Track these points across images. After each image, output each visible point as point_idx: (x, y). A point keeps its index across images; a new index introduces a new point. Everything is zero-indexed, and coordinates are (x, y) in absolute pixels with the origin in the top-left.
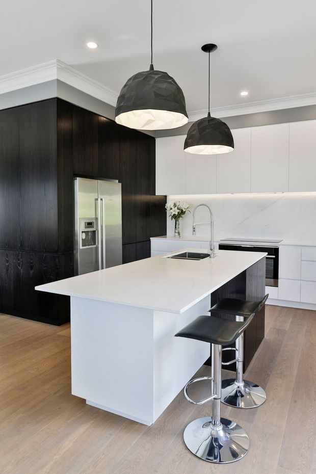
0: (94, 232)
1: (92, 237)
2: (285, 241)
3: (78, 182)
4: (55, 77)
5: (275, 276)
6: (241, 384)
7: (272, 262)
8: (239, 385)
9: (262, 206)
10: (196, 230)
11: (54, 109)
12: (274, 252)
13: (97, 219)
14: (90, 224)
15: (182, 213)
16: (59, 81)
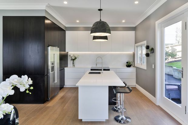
1: (53, 68)
13: (54, 61)
15: (76, 58)
16: (45, 10)
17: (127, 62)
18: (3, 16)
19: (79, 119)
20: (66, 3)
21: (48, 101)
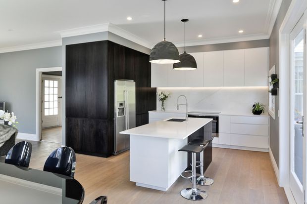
0: (123, 108)
1: (122, 111)
2: (222, 113)
3: (116, 82)
4: (107, 30)
5: (217, 132)
6: (203, 177)
7: (215, 124)
8: (202, 177)
9: (209, 94)
10: (179, 108)
11: (106, 46)
12: (216, 119)
13: (125, 101)
14: (121, 104)
15: (166, 97)
16: (109, 32)
17: (254, 105)
18: (67, 46)
19: (130, 180)
20: (129, 19)
21: (114, 155)
